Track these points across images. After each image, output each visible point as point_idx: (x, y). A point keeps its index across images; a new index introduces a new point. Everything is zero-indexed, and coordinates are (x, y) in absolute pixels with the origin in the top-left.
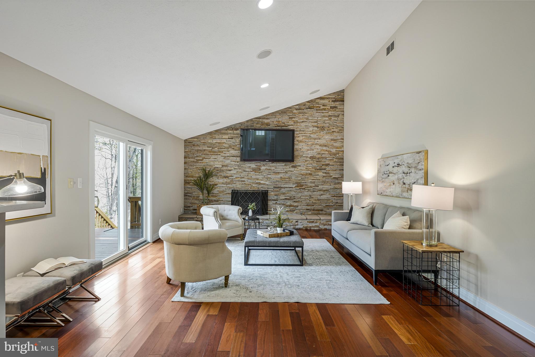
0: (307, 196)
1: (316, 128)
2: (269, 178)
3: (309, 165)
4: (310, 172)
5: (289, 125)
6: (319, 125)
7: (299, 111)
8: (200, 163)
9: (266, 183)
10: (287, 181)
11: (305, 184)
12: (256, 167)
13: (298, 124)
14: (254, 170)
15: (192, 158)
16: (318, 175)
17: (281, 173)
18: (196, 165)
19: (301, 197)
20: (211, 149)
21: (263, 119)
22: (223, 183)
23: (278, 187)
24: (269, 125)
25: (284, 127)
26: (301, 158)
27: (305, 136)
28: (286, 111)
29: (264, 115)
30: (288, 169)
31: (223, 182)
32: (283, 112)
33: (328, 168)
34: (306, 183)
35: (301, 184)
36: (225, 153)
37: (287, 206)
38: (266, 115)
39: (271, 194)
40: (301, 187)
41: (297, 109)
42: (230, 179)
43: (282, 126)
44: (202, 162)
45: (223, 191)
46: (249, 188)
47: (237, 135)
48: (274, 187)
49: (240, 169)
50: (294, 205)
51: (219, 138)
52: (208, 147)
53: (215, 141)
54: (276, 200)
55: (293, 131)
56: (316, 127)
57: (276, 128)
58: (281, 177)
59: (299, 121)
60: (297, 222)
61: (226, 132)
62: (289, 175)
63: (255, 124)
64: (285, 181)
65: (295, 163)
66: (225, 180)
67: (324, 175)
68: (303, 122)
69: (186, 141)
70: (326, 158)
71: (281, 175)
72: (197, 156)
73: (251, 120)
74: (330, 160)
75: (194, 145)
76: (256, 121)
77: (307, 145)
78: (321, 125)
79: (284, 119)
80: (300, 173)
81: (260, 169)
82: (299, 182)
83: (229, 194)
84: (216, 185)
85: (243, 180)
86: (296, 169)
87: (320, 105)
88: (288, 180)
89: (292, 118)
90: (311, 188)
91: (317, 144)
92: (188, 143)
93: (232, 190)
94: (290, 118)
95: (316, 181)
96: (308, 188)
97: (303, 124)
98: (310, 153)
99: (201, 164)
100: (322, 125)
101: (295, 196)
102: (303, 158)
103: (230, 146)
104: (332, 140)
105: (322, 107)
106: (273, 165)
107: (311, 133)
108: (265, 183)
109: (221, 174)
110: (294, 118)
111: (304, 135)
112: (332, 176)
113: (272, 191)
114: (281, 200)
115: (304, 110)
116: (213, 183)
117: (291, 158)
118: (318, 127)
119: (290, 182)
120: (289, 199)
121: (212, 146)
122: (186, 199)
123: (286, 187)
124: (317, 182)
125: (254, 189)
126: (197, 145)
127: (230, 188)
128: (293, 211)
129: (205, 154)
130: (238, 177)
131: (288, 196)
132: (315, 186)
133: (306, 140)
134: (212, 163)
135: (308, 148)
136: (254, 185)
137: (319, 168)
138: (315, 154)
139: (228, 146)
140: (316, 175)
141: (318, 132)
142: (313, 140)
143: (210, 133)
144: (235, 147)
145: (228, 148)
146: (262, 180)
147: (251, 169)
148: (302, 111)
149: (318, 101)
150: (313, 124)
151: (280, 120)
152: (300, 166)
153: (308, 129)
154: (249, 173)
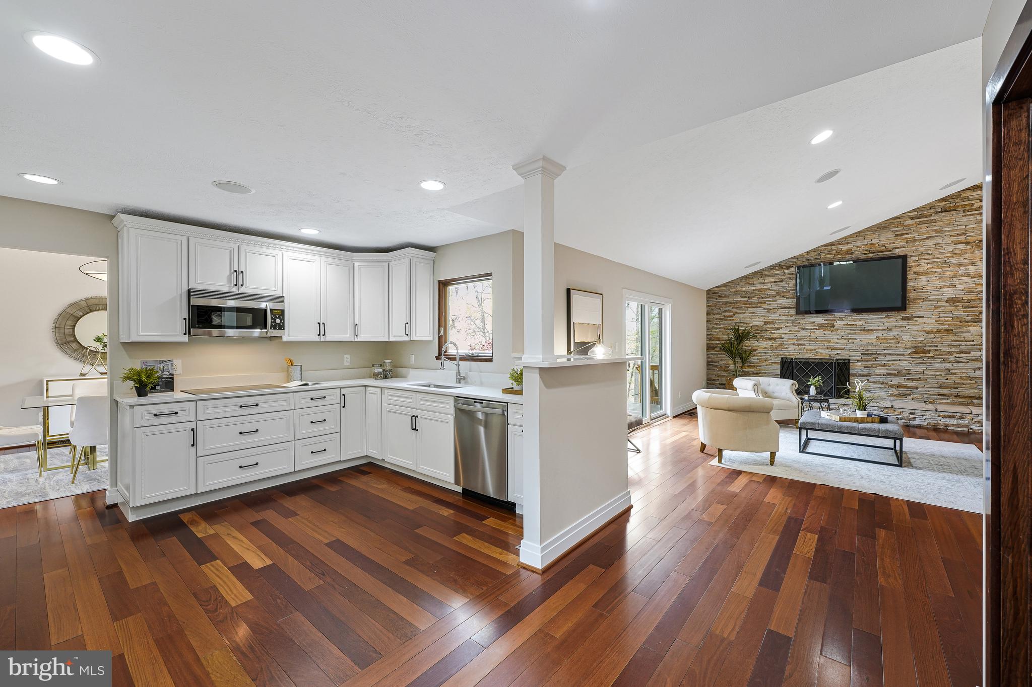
0: (941, 370)
1: (964, 246)
2: (852, 339)
3: (945, 315)
4: (947, 326)
5: (895, 248)
6: (969, 239)
7: (918, 220)
8: (730, 320)
9: (845, 346)
10: (892, 343)
11: (935, 348)
12: (826, 322)
13: (917, 243)
15: (718, 314)
16: (969, 332)
17: (877, 330)
18: (723, 324)
19: (925, 372)
20: (747, 299)
21: (839, 244)
22: (765, 348)
23: (871, 354)
24: (852, 253)
25: (885, 253)
26: (924, 303)
27: (932, 263)
28: (887, 225)
29: (841, 239)
30: (893, 324)
31: (765, 346)
32: (881, 227)
34: (937, 346)
35: (925, 348)
36: (770, 304)
37: (892, 386)
38: (846, 238)
39: (857, 366)
40: (924, 355)
41: (913, 218)
42: (779, 341)
43: (879, 252)
44: (732, 318)
45: (766, 360)
46: (811, 355)
47: (789, 276)
48: (862, 354)
49: (795, 326)
50: (908, 386)
51: (759, 283)
52: (741, 297)
53: (753, 288)
54: (867, 376)
55: (904, 258)
56: (963, 243)
57: (866, 255)
58: (878, 337)
59: (917, 237)
60: (911, 413)
61: (772, 272)
62: (896, 333)
63: (820, 256)
64: (888, 343)
65: (909, 312)
66: (770, 343)
68: (927, 238)
69: (708, 292)
71: (879, 334)
72: (725, 311)
73: (816, 249)
75: (720, 297)
76: (824, 250)
77: (941, 278)
79: (886, 240)
80: (922, 329)
81: (833, 326)
82: (920, 345)
83: (775, 363)
84: (755, 350)
85: (801, 342)
86: (911, 322)
88: (893, 341)
89: (902, 234)
90: (949, 356)
91: (964, 275)
92: (712, 294)
93: (782, 358)
94: (896, 235)
95: (964, 343)
96: (942, 355)
97: (928, 243)
98: (948, 292)
99: (730, 322)
101: (910, 370)
102: (931, 303)
103: (778, 292)
106: (859, 317)
107: (948, 255)
108: (843, 347)
109: (762, 334)
110: (908, 234)
111: (931, 261)
113: (858, 361)
114: (877, 375)
115: (930, 216)
116: (750, 348)
117: (899, 304)
118: (967, 243)
119: (897, 345)
120: (895, 375)
121: (748, 295)
122: (710, 369)
123: (890, 354)
124: (966, 345)
125: (821, 357)
126: (726, 296)
127: (778, 355)
128: (906, 396)
129: (737, 308)
130: (792, 339)
131: (894, 370)
132: (962, 352)
133: (935, 270)
134: (748, 320)
135: (942, 284)
136: (821, 351)
137: (970, 318)
138: (961, 294)
139: (775, 293)
140: (962, 332)
141: (969, 252)
142: (956, 269)
143: (745, 278)
144: (786, 294)
145: (774, 296)
146: (837, 343)
147: (815, 326)
148: (925, 219)
149: (969, 193)
150: (954, 239)
151: (874, 241)
152: (923, 317)
153: (941, 249)
154: (812, 332)
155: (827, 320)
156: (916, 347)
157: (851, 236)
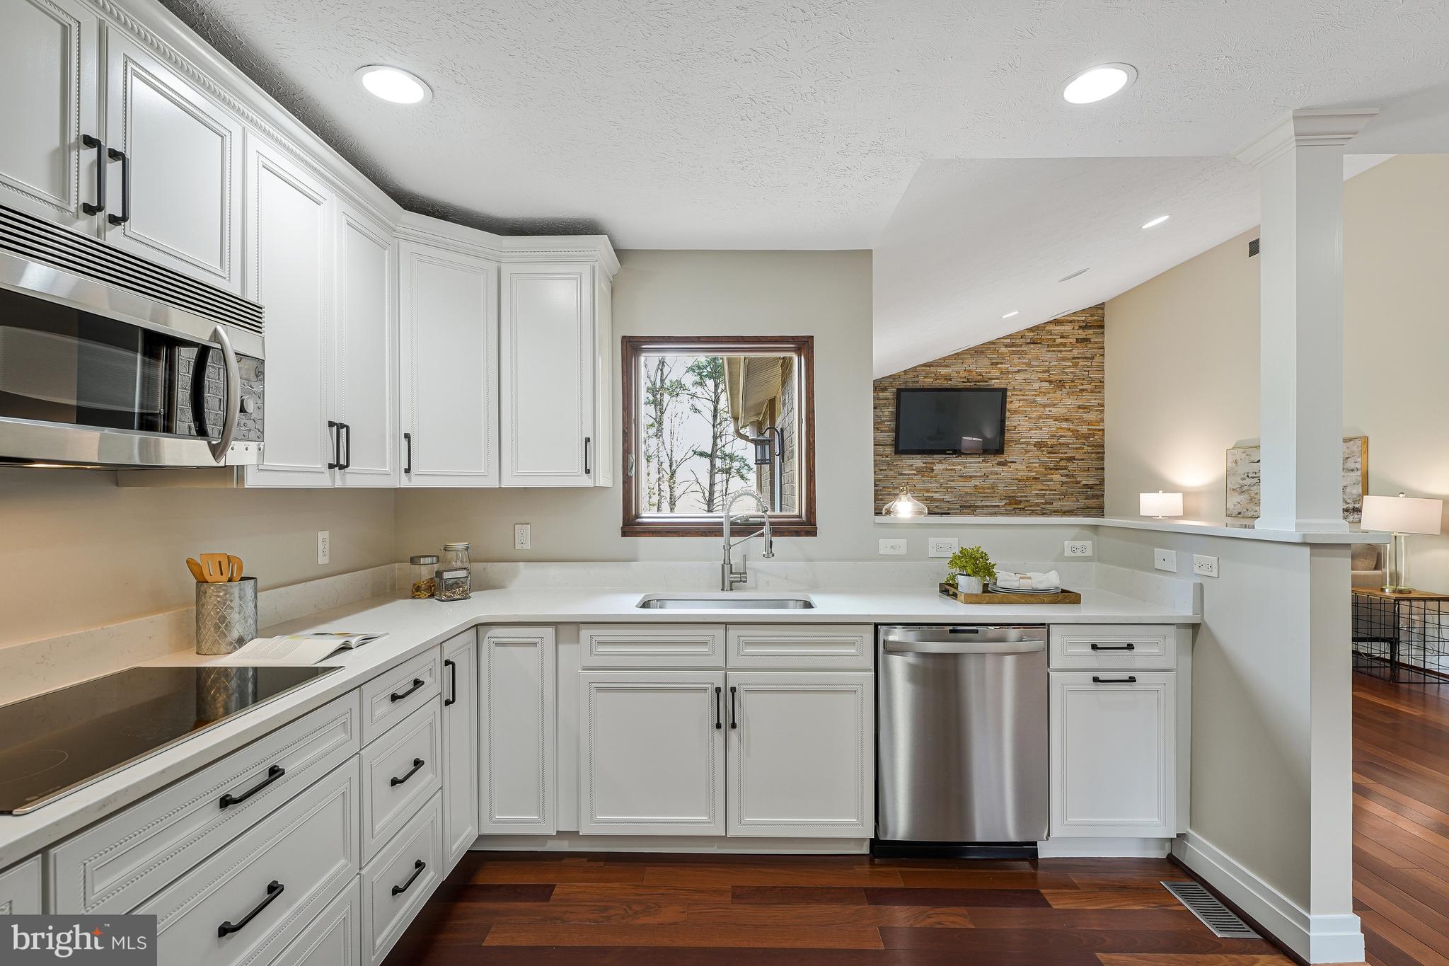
1: (1047, 384)
2: (951, 488)
3: (1034, 461)
4: (1034, 474)
5: (993, 379)
6: (1053, 377)
7: (1011, 349)
9: (944, 497)
11: (1026, 499)
12: (925, 465)
13: (1010, 376)
14: (920, 471)
16: (1051, 480)
17: (975, 476)
21: (937, 366)
23: (971, 506)
24: (950, 380)
25: (981, 383)
26: (1016, 446)
27: (1024, 400)
28: (983, 349)
29: (939, 359)
30: (990, 469)
32: (978, 352)
33: (1071, 466)
34: (1026, 497)
35: (1017, 499)
38: (944, 359)
40: (1016, 506)
41: (1006, 345)
43: (976, 382)
47: (883, 402)
48: (961, 506)
49: (891, 470)
55: (1004, 391)
56: (1047, 381)
57: (965, 384)
58: (976, 486)
59: (1011, 369)
62: (992, 481)
63: (921, 378)
64: (985, 493)
65: (1005, 456)
67: (1064, 479)
68: (1019, 371)
70: (1067, 445)
71: (975, 482)
73: (914, 369)
74: (1076, 449)
76: (922, 371)
77: (1030, 418)
78: (1056, 377)
79: (981, 366)
80: (1015, 477)
81: (932, 470)
82: (1013, 495)
86: (1005, 468)
87: (1055, 337)
88: (989, 490)
89: (997, 363)
90: (1037, 507)
91: (1048, 417)
95: (1048, 492)
96: (1031, 506)
97: (1020, 377)
98: (1036, 435)
100: (1060, 377)
102: (1022, 446)
104: (1079, 407)
105: (1059, 341)
106: (958, 461)
107: (1036, 393)
108: (942, 497)
110: (1002, 363)
111: (1022, 398)
112: (1080, 482)
115: (1021, 346)
117: (997, 447)
118: (1050, 382)
119: (993, 495)
123: (987, 506)
124: (1049, 495)
130: (888, 487)
132: (1046, 503)
133: (1025, 409)
135: (1031, 425)
137: (1053, 464)
138: (1045, 438)
140: (1047, 480)
141: (1051, 391)
142: (1042, 409)
146: (936, 492)
147: (913, 470)
148: (1017, 349)
149: (1051, 327)
150: (1041, 375)
151: (973, 368)
152: (1015, 462)
153: (1030, 385)
154: (910, 478)
155: (925, 463)
156: (1010, 497)
157: (949, 357)
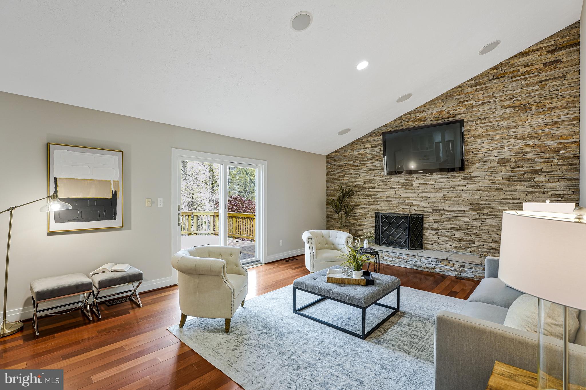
0: (493, 226)
1: (511, 110)
2: (426, 196)
3: (496, 175)
4: (498, 185)
5: (458, 114)
6: (517, 103)
7: (475, 88)
8: (342, 180)
9: (421, 203)
10: (455, 201)
12: (407, 181)
13: (475, 109)
14: (404, 186)
15: (334, 175)
16: (515, 190)
17: (444, 188)
18: (337, 183)
19: (481, 228)
20: (352, 162)
21: (416, 113)
22: (365, 204)
23: (440, 210)
24: (425, 120)
25: (450, 119)
26: (480, 164)
27: (486, 127)
28: (451, 94)
29: (418, 108)
30: (456, 183)
31: (365, 202)
32: (447, 96)
33: (537, 178)
34: (490, 204)
35: (481, 205)
36: (368, 166)
37: (455, 240)
38: (421, 107)
39: (429, 220)
40: (480, 212)
41: (471, 86)
42: (374, 198)
43: (445, 118)
44: (343, 179)
45: (365, 214)
46: (396, 211)
47: (379, 142)
48: (433, 210)
49: (385, 185)
50: (467, 239)
51: (361, 149)
52: (349, 161)
53: (357, 153)
54: (436, 230)
55: (461, 123)
56: (511, 107)
57: (436, 122)
58: (444, 195)
59: (475, 104)
60: (462, 266)
61: (369, 139)
62: (458, 191)
63: (405, 123)
64: (452, 201)
65: (468, 172)
66: (368, 200)
67: (530, 190)
68: (483, 104)
69: (328, 157)
70: (533, 160)
71: (445, 193)
72: (338, 173)
73: (400, 118)
74: (544, 162)
75: (335, 160)
76: (406, 118)
77: (492, 140)
78: (521, 102)
79: (451, 107)
80: (478, 188)
81: (412, 185)
82: (477, 202)
83: (372, 217)
84: (358, 205)
85: (389, 199)
86: (470, 182)
87: (518, 68)
88: (456, 199)
89: (463, 102)
90: (499, 213)
91: (512, 137)
92: (330, 158)
93: (376, 213)
94: (459, 103)
95: (511, 201)
96: (494, 212)
97: (483, 109)
98: (498, 154)
99: (342, 181)
100: (525, 102)
101: (469, 225)
102: (485, 164)
103: (373, 156)
104: (547, 124)
105: (523, 70)
106: (431, 177)
107: (499, 119)
108: (419, 203)
109: (363, 192)
110: (467, 101)
111: (485, 125)
112: (547, 192)
113: (430, 216)
114: (444, 229)
115: (484, 83)
116: (355, 203)
117: (458, 165)
118: (514, 107)
119: (459, 202)
120: (457, 230)
121: (353, 158)
122: (328, 221)
123: (453, 211)
124: (513, 203)
125: (403, 212)
126: (339, 160)
127: (373, 210)
128: (466, 248)
129: (346, 170)
130: (383, 196)
131: (456, 225)
133: (488, 133)
134: (353, 180)
135: (494, 146)
136: (403, 207)
137: (517, 177)
138: (509, 155)
139: (371, 157)
140: (510, 191)
141: (516, 115)
142: (505, 131)
143: (351, 144)
144: (379, 158)
145: (370, 160)
146: (415, 200)
147: (399, 185)
148: (481, 87)
149: (516, 60)
150: (504, 103)
151: (443, 109)
152: (479, 177)
153: (493, 113)
154: (397, 190)
155: (407, 180)
156: (473, 204)
157: (425, 105)
